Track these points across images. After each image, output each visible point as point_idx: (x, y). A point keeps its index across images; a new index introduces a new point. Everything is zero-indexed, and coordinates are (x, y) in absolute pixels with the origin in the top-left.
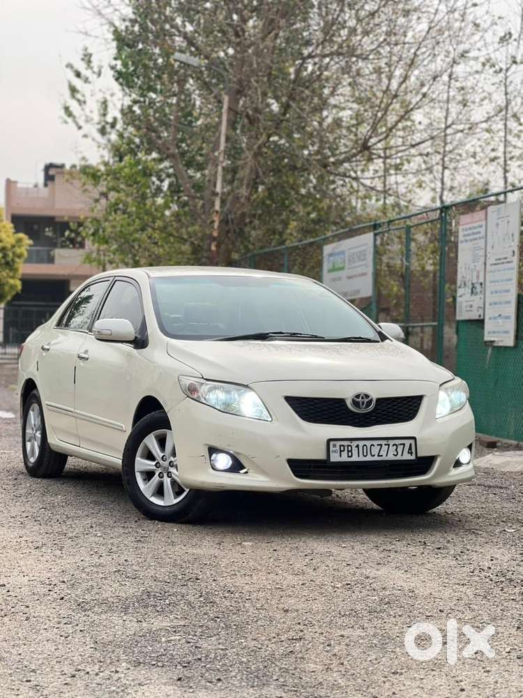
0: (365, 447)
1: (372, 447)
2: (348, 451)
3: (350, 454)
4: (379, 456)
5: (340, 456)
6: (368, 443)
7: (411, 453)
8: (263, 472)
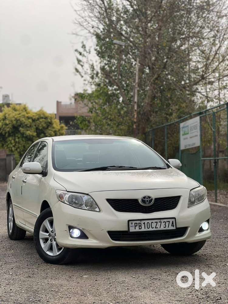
0: (148, 224)
1: (152, 223)
2: (139, 226)
3: (140, 227)
4: (156, 228)
5: (135, 229)
6: (150, 222)
7: (173, 226)
8: (95, 238)
